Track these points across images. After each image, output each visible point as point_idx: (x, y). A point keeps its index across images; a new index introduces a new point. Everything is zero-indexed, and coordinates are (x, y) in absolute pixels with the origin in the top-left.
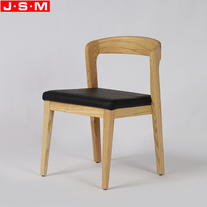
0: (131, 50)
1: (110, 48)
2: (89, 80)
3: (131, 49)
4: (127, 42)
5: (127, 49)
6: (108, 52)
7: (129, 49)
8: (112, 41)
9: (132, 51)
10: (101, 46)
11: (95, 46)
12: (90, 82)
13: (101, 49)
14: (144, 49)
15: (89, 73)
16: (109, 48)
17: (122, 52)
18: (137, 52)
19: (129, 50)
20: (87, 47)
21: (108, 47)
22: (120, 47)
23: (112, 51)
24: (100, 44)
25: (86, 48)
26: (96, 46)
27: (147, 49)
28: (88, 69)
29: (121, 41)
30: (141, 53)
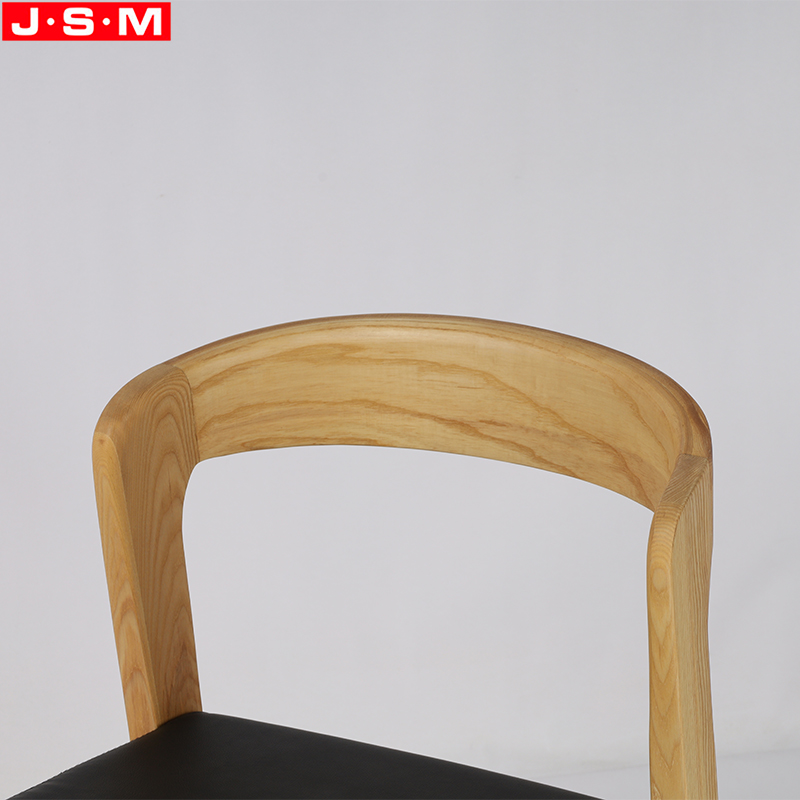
0: (441, 427)
1: (275, 410)
2: (136, 670)
3: (439, 413)
4: (405, 361)
5: (403, 411)
6: (261, 440)
7: (421, 415)
8: (294, 355)
9: (450, 433)
10: (208, 402)
11: (169, 412)
12: (144, 684)
13: (208, 424)
14: (551, 428)
15: (132, 621)
16: (266, 411)
17: (373, 434)
18: (491, 444)
19: (427, 422)
20: (107, 437)
21: (261, 405)
22: (353, 402)
23: (293, 434)
24: (198, 389)
25: (98, 442)
26: (170, 419)
27: (570, 427)
28: (127, 592)
29: (358, 354)
30: (521, 448)
